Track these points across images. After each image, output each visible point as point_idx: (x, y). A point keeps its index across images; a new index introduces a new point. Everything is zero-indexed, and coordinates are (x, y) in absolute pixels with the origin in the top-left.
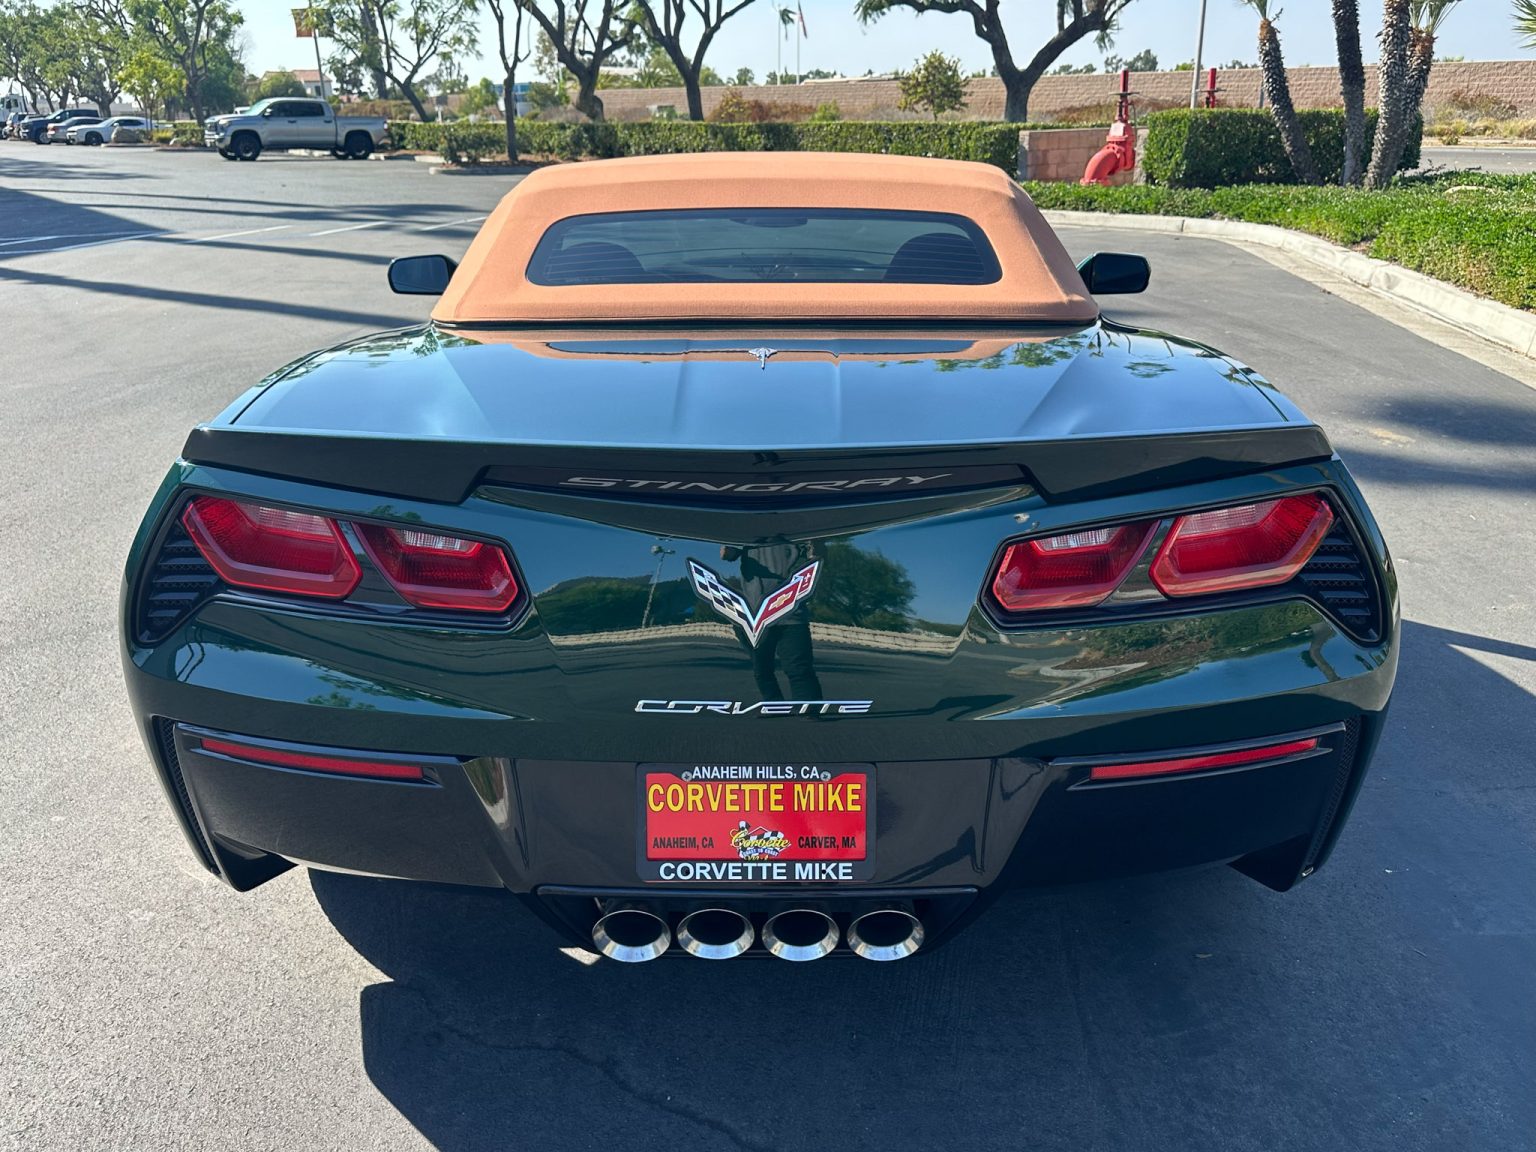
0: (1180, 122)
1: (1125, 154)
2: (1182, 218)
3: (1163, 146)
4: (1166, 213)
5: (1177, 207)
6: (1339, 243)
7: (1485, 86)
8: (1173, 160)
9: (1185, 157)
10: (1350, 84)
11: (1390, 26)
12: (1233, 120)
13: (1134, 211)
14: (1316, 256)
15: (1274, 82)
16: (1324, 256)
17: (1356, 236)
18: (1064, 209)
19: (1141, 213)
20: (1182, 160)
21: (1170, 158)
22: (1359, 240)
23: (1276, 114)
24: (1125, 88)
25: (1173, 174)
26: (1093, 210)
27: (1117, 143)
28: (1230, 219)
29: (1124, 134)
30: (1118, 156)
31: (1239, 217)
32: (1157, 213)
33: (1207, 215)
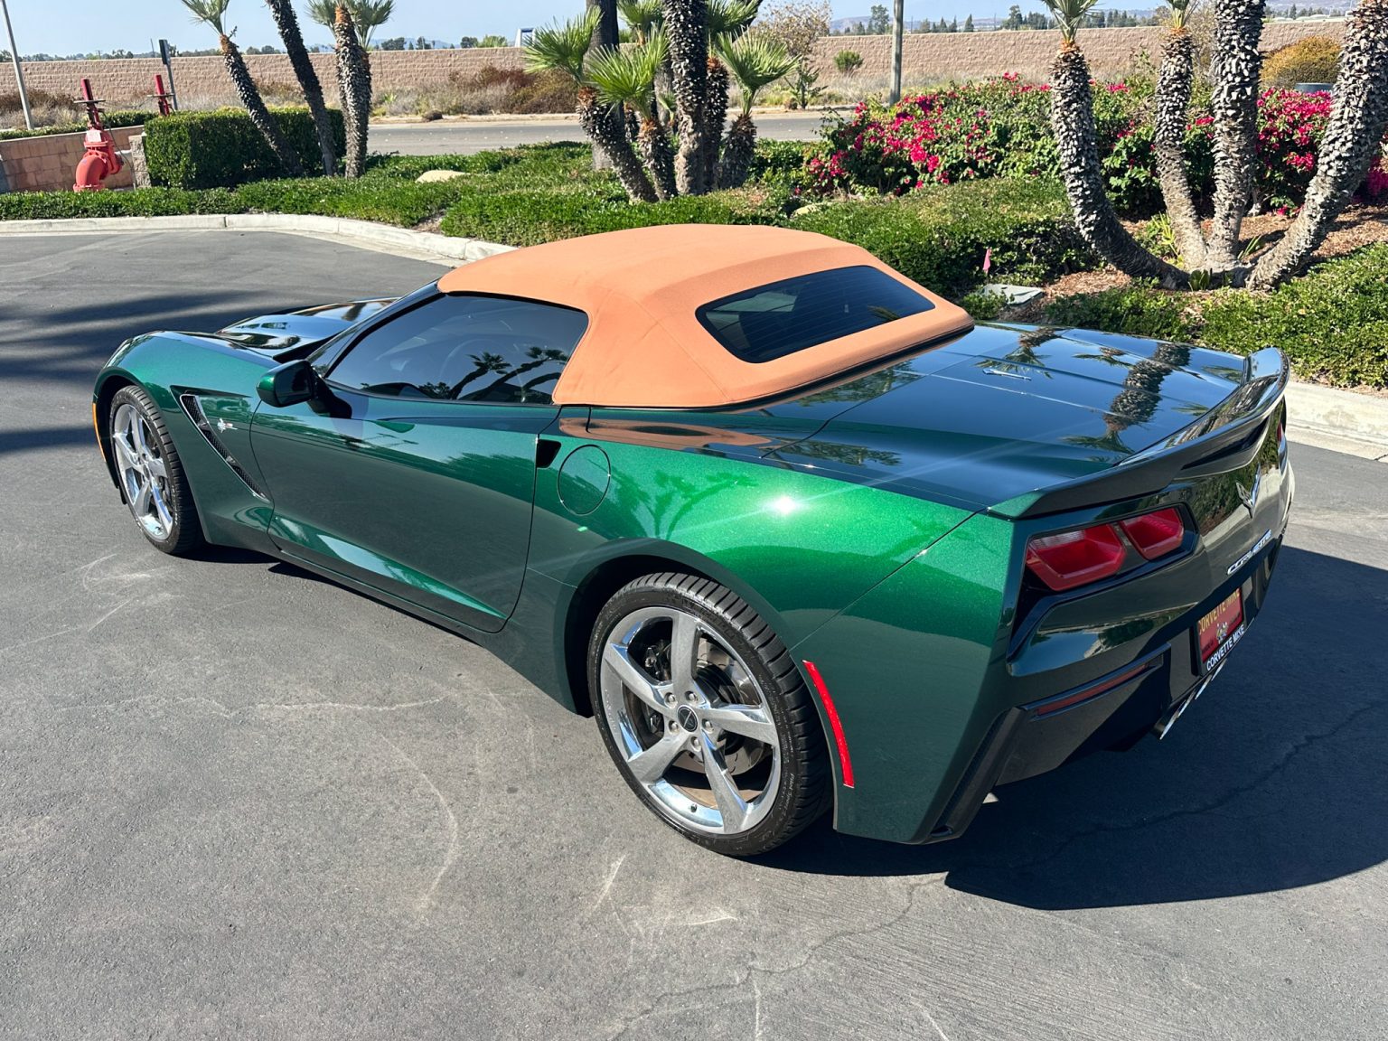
0: (177, 129)
1: (109, 158)
2: (223, 215)
3: (166, 151)
4: (202, 212)
5: (211, 205)
6: (400, 225)
7: (276, 75)
8: (181, 163)
9: (193, 160)
10: (311, 90)
11: (346, 45)
12: (219, 124)
13: (167, 213)
14: (387, 238)
15: (247, 90)
16: (397, 238)
17: (413, 219)
18: (88, 216)
19: (176, 214)
20: (191, 163)
21: (178, 161)
22: (416, 222)
23: (256, 118)
24: (90, 97)
25: (186, 175)
26: (123, 214)
27: (98, 148)
28: (268, 212)
29: (103, 140)
30: (105, 161)
31: (276, 209)
32: (192, 212)
33: (242, 211)
